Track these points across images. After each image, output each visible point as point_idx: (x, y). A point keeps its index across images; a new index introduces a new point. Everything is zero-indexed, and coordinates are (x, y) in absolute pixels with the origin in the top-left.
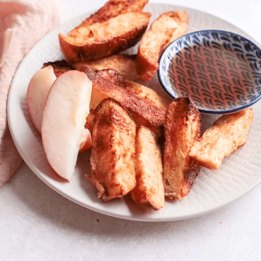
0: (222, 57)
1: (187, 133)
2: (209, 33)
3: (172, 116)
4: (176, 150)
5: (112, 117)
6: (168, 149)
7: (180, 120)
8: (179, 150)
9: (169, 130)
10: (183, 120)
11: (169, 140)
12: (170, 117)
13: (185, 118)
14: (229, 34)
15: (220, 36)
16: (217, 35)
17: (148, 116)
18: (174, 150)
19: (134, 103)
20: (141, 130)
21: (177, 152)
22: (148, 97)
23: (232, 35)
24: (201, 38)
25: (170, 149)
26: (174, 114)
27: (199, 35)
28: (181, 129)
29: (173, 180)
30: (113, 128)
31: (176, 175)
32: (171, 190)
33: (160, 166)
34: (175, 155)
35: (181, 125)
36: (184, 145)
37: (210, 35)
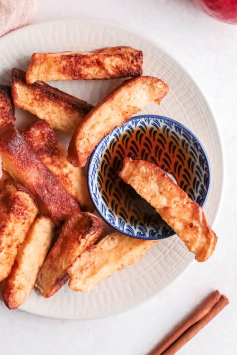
0: (173, 152)
1: (77, 249)
2: (172, 125)
3: (73, 224)
4: (61, 256)
5: (13, 207)
6: (56, 250)
7: (77, 233)
8: (63, 259)
9: (63, 234)
10: (79, 236)
11: (60, 243)
12: (70, 224)
13: (81, 236)
14: (192, 138)
15: (182, 132)
16: (180, 130)
17: (53, 208)
18: (60, 255)
19: (46, 188)
20: (39, 222)
21: (61, 258)
22: (70, 175)
23: (194, 139)
24: (162, 124)
25: (57, 251)
26: (75, 223)
27: (161, 121)
28: (73, 242)
29: (47, 279)
30: (9, 218)
31: (51, 277)
32: (41, 284)
33: (42, 259)
34: (58, 259)
35: (75, 238)
36: (69, 258)
37: (173, 127)
